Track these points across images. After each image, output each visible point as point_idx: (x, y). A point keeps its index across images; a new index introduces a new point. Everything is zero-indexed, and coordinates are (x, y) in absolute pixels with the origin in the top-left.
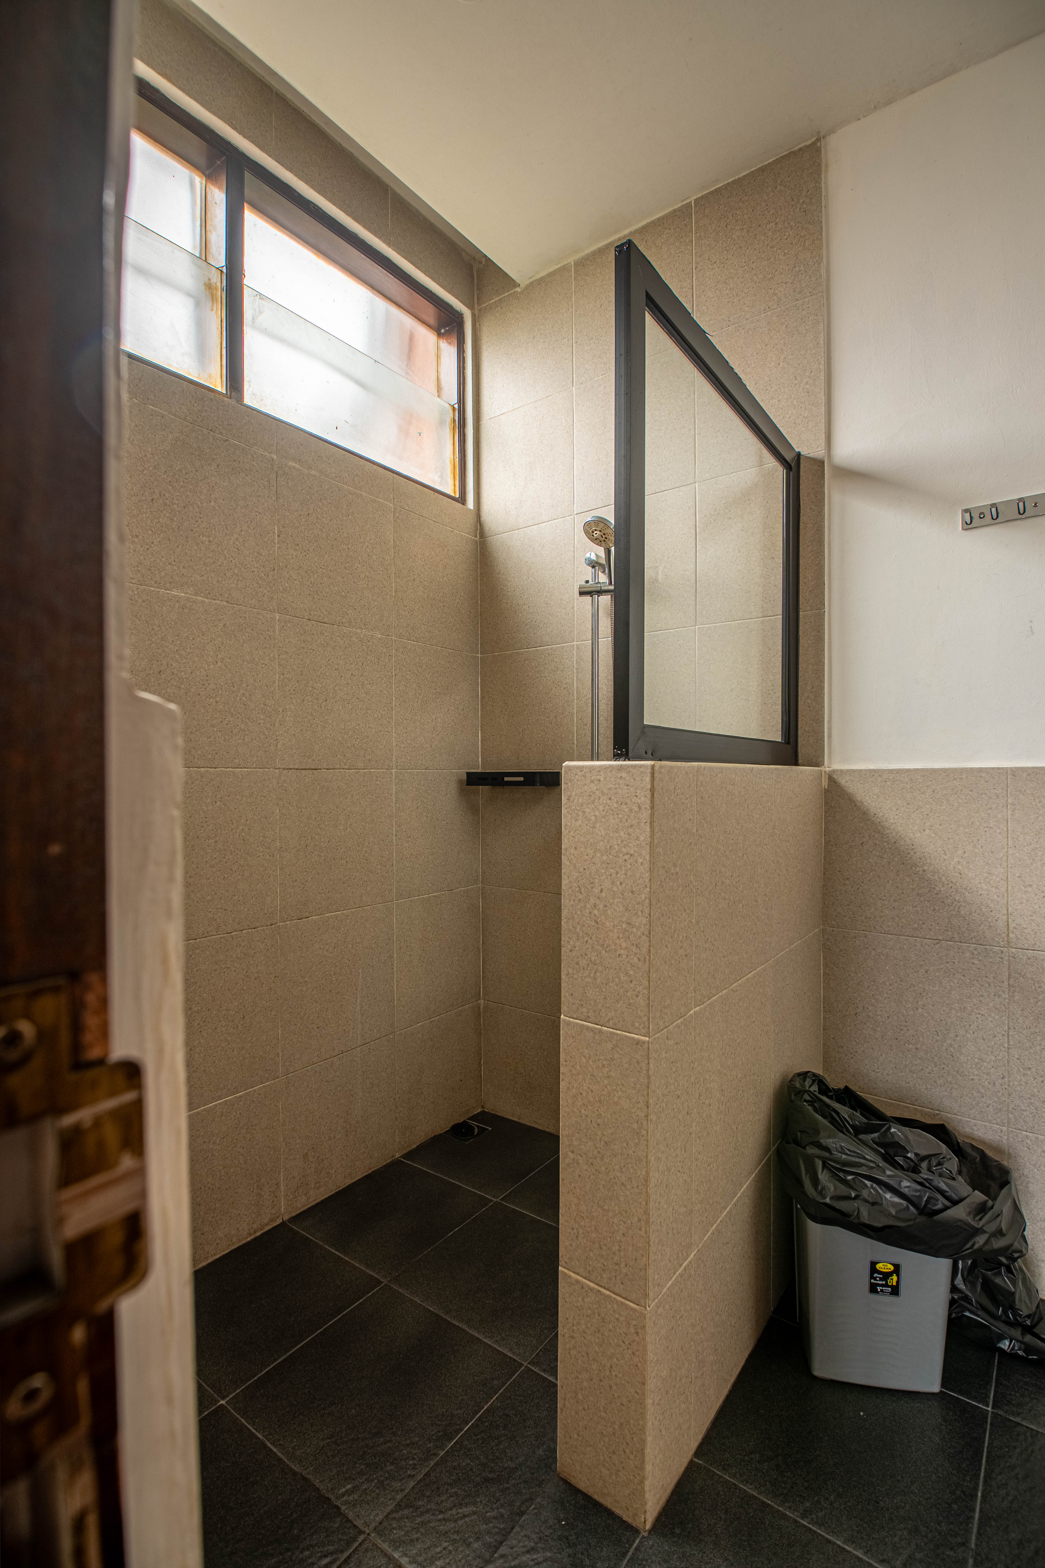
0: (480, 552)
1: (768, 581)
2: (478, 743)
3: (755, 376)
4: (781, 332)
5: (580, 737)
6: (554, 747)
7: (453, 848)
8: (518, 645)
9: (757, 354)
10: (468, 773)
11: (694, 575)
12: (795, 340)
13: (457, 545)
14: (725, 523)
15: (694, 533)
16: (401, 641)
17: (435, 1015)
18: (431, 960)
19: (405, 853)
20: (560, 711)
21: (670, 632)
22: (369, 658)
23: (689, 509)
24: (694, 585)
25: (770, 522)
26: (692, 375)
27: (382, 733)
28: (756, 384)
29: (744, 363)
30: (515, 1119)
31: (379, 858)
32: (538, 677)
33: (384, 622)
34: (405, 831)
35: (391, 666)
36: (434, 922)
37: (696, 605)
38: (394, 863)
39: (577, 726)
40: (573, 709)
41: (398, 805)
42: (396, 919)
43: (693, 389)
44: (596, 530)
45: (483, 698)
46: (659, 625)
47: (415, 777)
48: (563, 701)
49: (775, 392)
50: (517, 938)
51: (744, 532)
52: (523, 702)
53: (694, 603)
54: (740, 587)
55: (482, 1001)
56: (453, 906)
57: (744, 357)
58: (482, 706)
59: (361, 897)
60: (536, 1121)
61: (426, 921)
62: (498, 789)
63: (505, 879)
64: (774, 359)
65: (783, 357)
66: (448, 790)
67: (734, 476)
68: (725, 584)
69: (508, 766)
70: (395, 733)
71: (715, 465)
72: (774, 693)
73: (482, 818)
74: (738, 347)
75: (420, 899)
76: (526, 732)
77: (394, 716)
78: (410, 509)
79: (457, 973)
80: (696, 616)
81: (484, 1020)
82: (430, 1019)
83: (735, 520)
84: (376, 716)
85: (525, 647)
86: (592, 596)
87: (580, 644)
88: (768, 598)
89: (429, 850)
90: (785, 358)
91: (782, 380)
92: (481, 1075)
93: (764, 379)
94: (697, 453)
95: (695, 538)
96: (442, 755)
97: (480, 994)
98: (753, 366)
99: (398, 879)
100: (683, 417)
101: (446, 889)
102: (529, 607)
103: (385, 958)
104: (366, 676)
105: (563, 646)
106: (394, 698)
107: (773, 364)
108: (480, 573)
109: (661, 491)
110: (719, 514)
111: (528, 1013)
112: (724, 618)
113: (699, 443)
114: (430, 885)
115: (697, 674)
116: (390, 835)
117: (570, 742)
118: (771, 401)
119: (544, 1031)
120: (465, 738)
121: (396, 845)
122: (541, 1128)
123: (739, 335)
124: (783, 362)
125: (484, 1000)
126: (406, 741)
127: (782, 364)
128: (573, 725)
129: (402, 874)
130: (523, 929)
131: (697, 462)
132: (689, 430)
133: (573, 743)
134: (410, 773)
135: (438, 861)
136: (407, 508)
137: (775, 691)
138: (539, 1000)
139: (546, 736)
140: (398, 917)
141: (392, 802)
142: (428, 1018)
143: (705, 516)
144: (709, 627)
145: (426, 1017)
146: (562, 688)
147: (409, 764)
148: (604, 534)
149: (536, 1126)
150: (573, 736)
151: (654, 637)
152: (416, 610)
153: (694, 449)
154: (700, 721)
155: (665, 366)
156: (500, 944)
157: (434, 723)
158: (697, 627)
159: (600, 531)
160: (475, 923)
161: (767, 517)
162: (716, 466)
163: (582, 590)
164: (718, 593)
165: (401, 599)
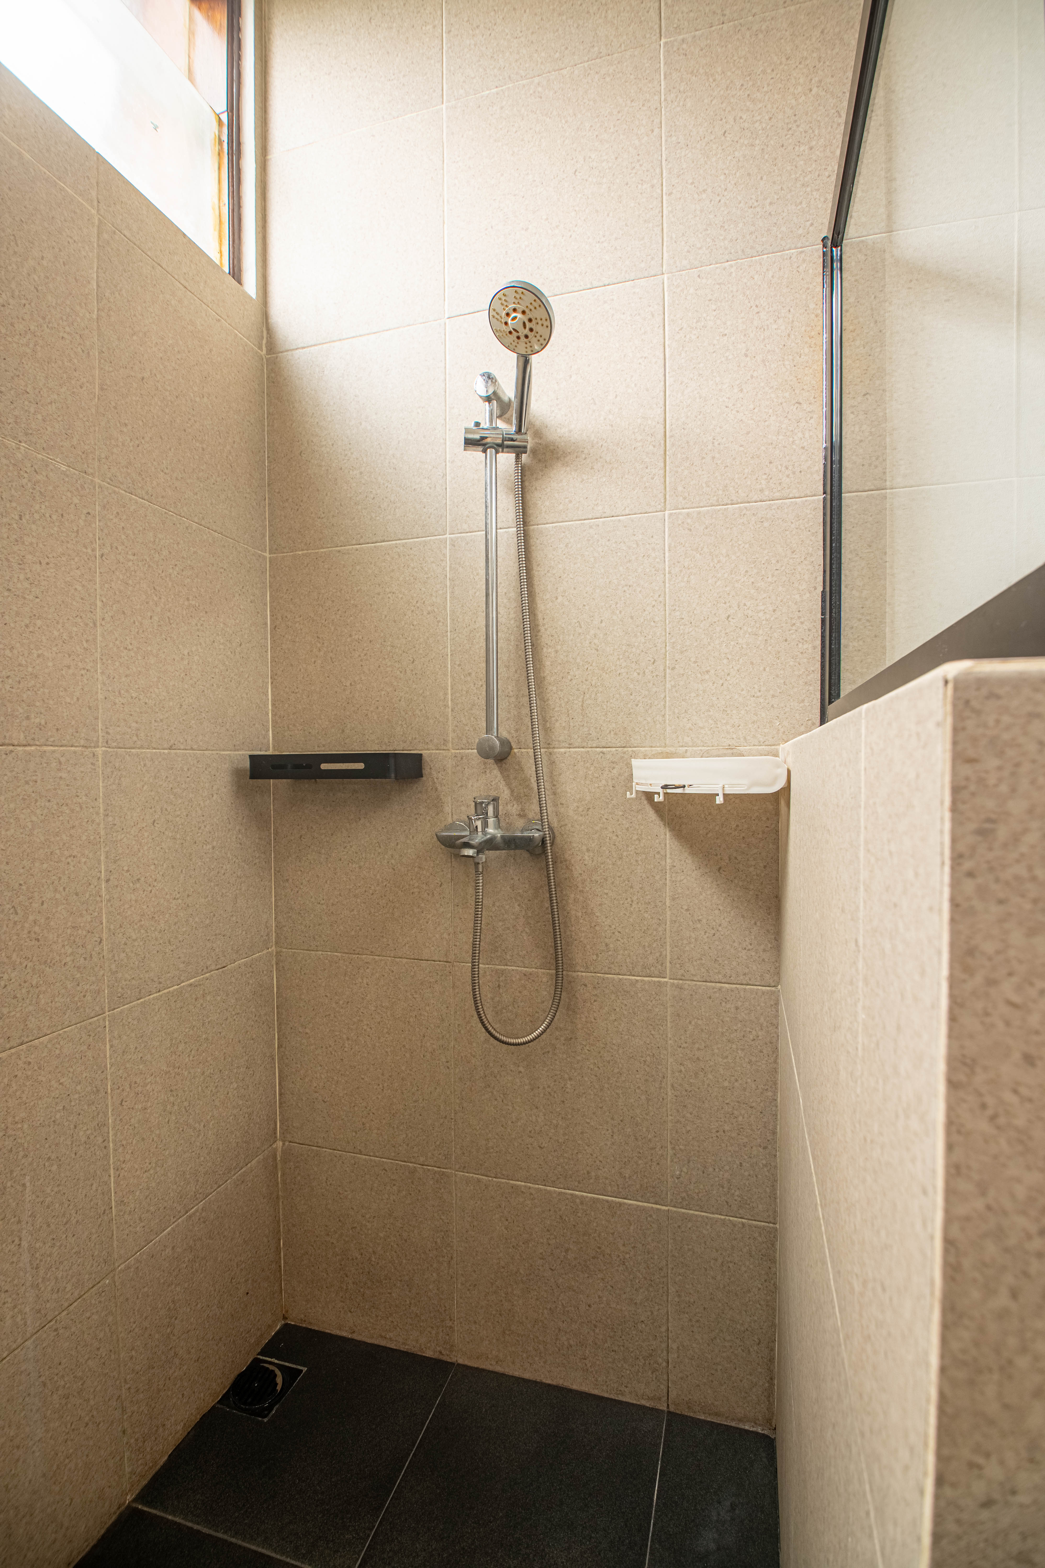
0: (268, 377)
1: (791, 439)
2: (266, 705)
3: (769, 106)
4: (814, 39)
5: (458, 695)
6: (410, 713)
7: (224, 891)
8: (342, 538)
9: (773, 70)
10: (251, 756)
11: (662, 427)
12: (837, 54)
13: (227, 349)
14: (715, 342)
15: (662, 356)
16: (115, 492)
17: (197, 1202)
18: (186, 1104)
19: (129, 913)
20: (421, 651)
21: (619, 520)
22: (37, 507)
23: (653, 316)
24: (663, 442)
25: (793, 344)
26: (656, 98)
27: (71, 671)
28: (770, 119)
29: (751, 83)
30: (344, 1334)
31: (69, 931)
32: (379, 594)
33: (75, 442)
34: (128, 871)
35: (91, 535)
36: (191, 1032)
37: (665, 476)
38: (105, 936)
39: (452, 676)
40: (446, 647)
41: (110, 819)
42: (111, 1046)
43: (658, 121)
44: (515, 310)
45: (274, 628)
46: (600, 508)
47: (149, 763)
48: (427, 634)
49: (804, 134)
50: (345, 1036)
51: (748, 359)
52: (351, 636)
53: (662, 472)
54: (742, 449)
55: (279, 1144)
56: (227, 995)
57: (750, 75)
58: (273, 641)
59: (25, 1021)
60: (383, 1334)
61: (176, 1035)
62: (306, 784)
63: (320, 936)
64: (801, 81)
65: (817, 79)
66: (215, 787)
67: (731, 266)
68: (716, 444)
69: (324, 746)
70: (102, 673)
71: (699, 246)
72: (802, 623)
73: (276, 833)
74: (740, 58)
75: (161, 996)
76: (358, 686)
77: (99, 638)
78: (132, 239)
79: (235, 1112)
80: (665, 495)
81: (283, 1175)
82: (187, 1212)
83: (733, 338)
84: (56, 633)
85: (354, 542)
86: (485, 451)
87: (457, 538)
88: (790, 467)
89: (180, 901)
90: (820, 81)
91: (815, 116)
92: (280, 1266)
93: (784, 112)
94: (665, 225)
95: (662, 365)
96: (201, 723)
97: (275, 1133)
98: (765, 89)
99: (113, 967)
100: (641, 165)
101: (213, 967)
102: (361, 473)
103: (89, 1132)
104: (31, 544)
105: (425, 541)
106: (99, 604)
107: (800, 89)
108: (269, 413)
109: (601, 284)
110: (705, 327)
111: (365, 1160)
112: (715, 498)
113: (670, 209)
114: (182, 966)
115: (667, 590)
116: (95, 882)
117: (441, 703)
118: (797, 148)
119: (395, 1188)
120: (244, 695)
121: (109, 901)
122: (393, 1346)
123: (741, 38)
124: (818, 87)
125: (284, 1141)
126: (127, 691)
127: (815, 90)
128: (445, 675)
129: (123, 955)
130: (355, 1020)
131: (665, 239)
132: (653, 186)
133: (446, 706)
134: (138, 755)
135: (197, 919)
136: (126, 233)
137: (802, 620)
138: (386, 1137)
139: (396, 693)
140: (115, 1042)
141: (98, 813)
142: (183, 1212)
143: (681, 329)
144: (688, 514)
145: (180, 1212)
146: (425, 613)
147: (135, 738)
148: (530, 320)
149: (383, 1343)
150: (446, 694)
151: (591, 527)
152: (147, 439)
153: (660, 218)
154: (673, 669)
155: (608, 79)
156: (313, 1047)
157: (186, 662)
158: (667, 512)
159: (524, 312)
160: (265, 1014)
161: (789, 335)
162: (700, 248)
163: (470, 436)
164: (703, 458)
165: (115, 408)
